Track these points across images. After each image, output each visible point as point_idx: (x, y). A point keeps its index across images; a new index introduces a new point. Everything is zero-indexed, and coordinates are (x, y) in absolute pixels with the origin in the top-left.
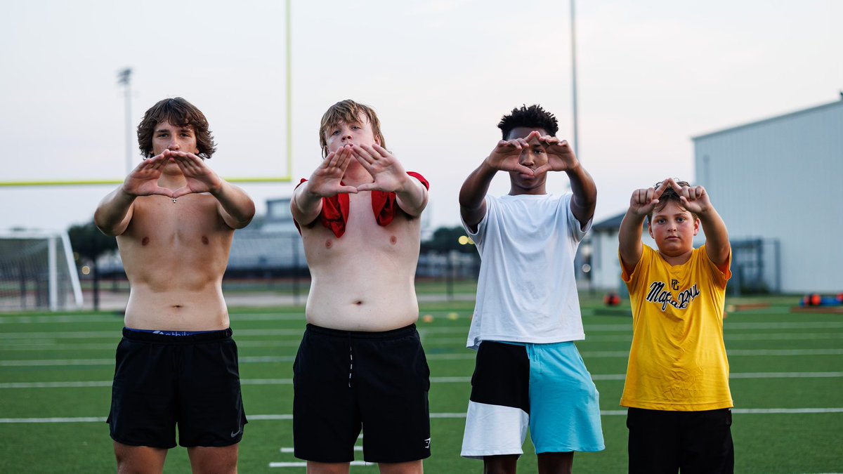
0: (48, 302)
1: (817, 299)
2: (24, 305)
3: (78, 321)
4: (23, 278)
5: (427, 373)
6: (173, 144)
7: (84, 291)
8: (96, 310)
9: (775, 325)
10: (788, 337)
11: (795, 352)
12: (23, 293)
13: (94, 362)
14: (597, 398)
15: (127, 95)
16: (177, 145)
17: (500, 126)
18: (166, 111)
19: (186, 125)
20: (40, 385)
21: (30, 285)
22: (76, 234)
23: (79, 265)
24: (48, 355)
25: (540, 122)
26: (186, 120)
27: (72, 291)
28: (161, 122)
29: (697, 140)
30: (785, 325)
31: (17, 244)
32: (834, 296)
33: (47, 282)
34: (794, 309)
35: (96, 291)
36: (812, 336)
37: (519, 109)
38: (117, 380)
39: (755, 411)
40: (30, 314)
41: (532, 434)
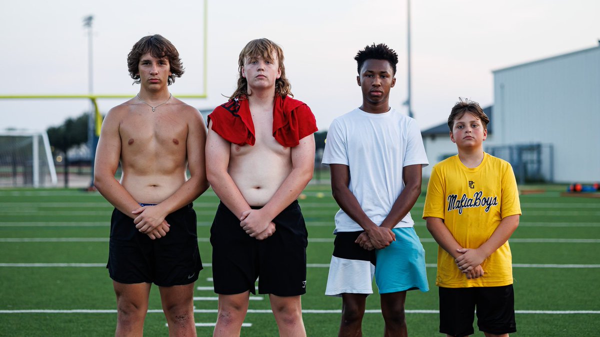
0: (32, 181)
1: (579, 187)
2: (15, 183)
3: (53, 195)
4: (14, 164)
5: (306, 235)
6: (154, 70)
7: (58, 173)
8: (66, 188)
9: (549, 205)
10: (558, 213)
11: (564, 224)
12: (14, 174)
13: (65, 224)
14: (424, 255)
15: (90, 34)
16: (156, 71)
17: (356, 59)
18: (148, 46)
19: (163, 57)
20: (26, 240)
21: (20, 169)
22: (52, 133)
23: (54, 155)
24: (32, 218)
25: (385, 55)
26: (163, 53)
27: (49, 174)
28: (145, 53)
29: (496, 73)
30: (556, 205)
31: (10, 140)
32: (591, 185)
33: (32, 167)
34: (563, 194)
35: (66, 174)
36: (575, 213)
37: (370, 46)
38: (113, 237)
39: (534, 266)
40: (19, 190)
41: (377, 280)
